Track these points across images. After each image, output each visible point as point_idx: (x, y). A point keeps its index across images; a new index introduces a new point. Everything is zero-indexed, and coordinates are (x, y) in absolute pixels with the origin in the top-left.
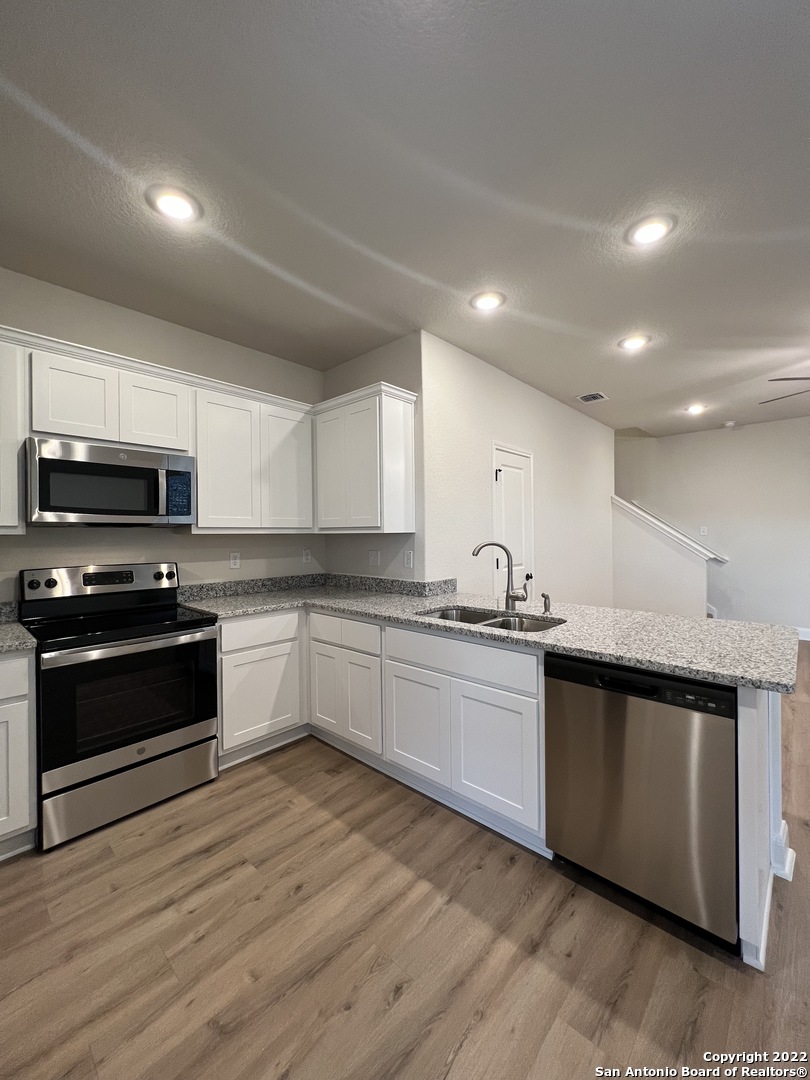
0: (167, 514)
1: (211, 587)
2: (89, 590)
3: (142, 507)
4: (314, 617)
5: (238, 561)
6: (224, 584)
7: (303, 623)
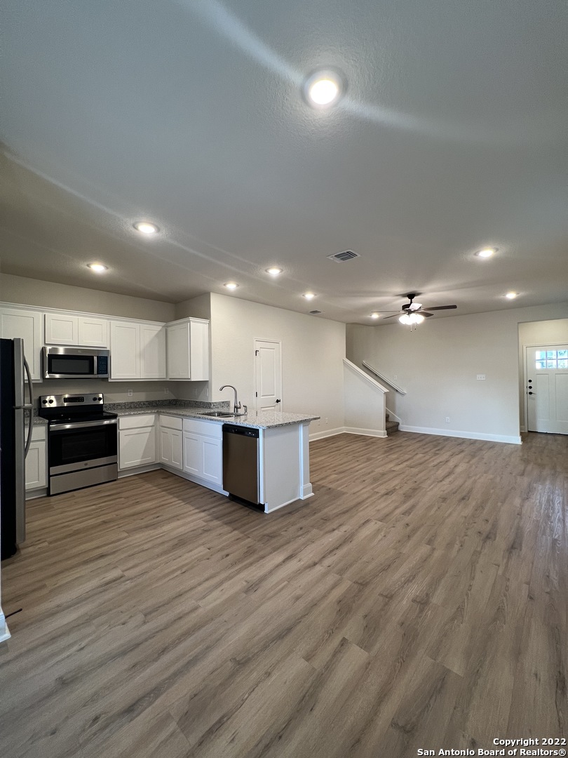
0: (98, 374)
1: (119, 405)
2: (66, 404)
3: (87, 372)
4: (162, 417)
5: (132, 393)
6: (125, 403)
7: (157, 420)
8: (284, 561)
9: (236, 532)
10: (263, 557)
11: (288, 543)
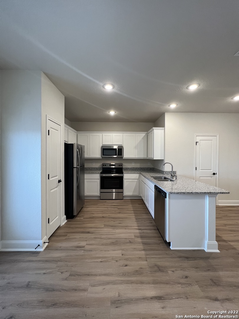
0: (118, 155)
1: (129, 168)
5: (134, 164)
6: (131, 168)
7: (140, 176)
8: (152, 298)
9: (143, 252)
10: (142, 283)
11: (167, 284)
